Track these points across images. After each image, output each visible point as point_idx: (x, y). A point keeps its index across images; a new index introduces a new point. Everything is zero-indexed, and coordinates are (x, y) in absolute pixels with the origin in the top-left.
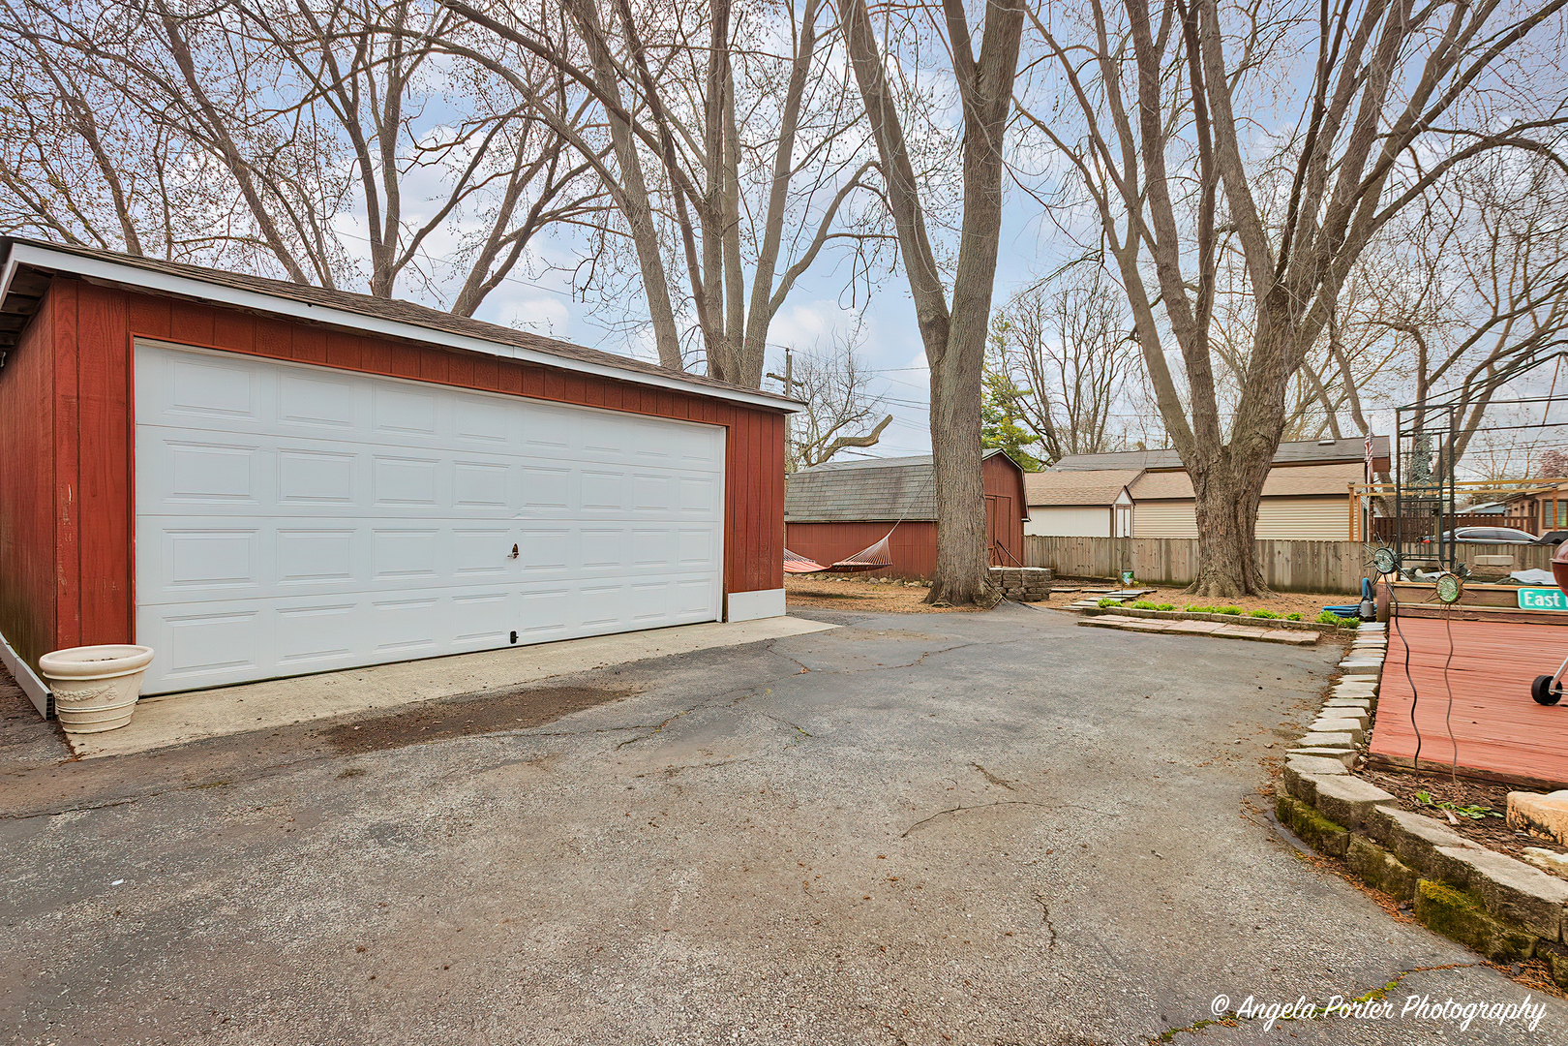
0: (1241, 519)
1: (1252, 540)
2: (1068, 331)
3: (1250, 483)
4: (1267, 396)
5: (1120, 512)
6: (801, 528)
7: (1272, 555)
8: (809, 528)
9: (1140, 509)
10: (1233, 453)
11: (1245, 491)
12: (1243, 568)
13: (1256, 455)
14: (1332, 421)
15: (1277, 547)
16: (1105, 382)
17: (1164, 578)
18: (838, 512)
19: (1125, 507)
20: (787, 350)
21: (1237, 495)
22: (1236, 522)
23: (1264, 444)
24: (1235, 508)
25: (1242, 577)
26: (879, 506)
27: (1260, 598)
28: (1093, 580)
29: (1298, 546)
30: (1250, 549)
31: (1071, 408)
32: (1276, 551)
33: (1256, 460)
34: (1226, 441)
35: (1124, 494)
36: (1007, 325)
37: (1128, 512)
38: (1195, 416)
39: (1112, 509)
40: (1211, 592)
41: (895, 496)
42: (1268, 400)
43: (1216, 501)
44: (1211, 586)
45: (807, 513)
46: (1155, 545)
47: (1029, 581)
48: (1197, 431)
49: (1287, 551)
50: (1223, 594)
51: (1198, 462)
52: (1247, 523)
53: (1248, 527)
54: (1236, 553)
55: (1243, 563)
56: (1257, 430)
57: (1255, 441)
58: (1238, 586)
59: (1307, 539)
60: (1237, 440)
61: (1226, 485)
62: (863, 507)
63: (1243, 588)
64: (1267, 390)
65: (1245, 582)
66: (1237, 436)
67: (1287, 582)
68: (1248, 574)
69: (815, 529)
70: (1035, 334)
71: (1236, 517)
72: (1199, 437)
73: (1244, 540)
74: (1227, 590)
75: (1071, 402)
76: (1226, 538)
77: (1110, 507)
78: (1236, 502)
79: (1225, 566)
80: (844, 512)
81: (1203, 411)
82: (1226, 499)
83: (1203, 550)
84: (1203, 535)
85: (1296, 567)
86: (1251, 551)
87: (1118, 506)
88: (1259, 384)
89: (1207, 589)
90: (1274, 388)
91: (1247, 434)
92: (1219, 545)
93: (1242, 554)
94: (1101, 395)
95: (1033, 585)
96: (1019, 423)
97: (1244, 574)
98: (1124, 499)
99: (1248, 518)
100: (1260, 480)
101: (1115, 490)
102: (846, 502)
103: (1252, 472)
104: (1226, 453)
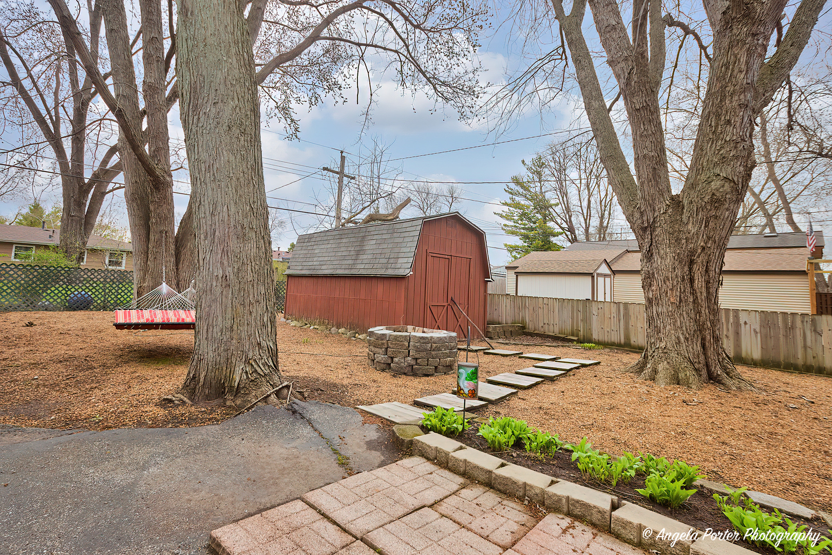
0: (699, 283)
1: (715, 310)
2: (583, 167)
3: (709, 238)
4: (729, 129)
5: (601, 280)
6: (297, 279)
7: (737, 324)
8: (300, 279)
9: (619, 278)
10: (686, 202)
11: (703, 248)
12: (703, 346)
13: (716, 202)
14: (770, 224)
15: (743, 317)
16: (608, 200)
17: (623, 341)
18: (319, 267)
19: (605, 276)
20: (342, 152)
21: (692, 253)
22: (692, 286)
23: (727, 187)
24: (690, 269)
25: (702, 358)
26: (346, 262)
27: (728, 389)
28: (555, 338)
29: (767, 318)
30: (712, 322)
31: (585, 215)
32: (742, 322)
33: (717, 208)
34: (676, 188)
35: (604, 266)
36: (543, 164)
37: (608, 280)
38: (637, 159)
39: (593, 277)
40: (661, 375)
41: (358, 253)
42: (730, 134)
43: (666, 259)
44: (660, 367)
45: (300, 268)
46: (614, 308)
47: (418, 350)
48: (639, 178)
49: (755, 323)
50: (676, 380)
51: (642, 214)
52: (708, 288)
53: (708, 293)
54: (693, 326)
55: (703, 339)
56: (717, 171)
57: (716, 184)
58: (696, 370)
59: (779, 311)
60: (691, 185)
61: (678, 240)
62: (335, 263)
63: (704, 372)
64: (728, 122)
65: (707, 365)
66: (692, 181)
67: (757, 355)
68: (710, 352)
69: (304, 281)
70: (562, 170)
71: (692, 281)
72: (642, 184)
73: (705, 311)
74: (681, 375)
75: (585, 212)
76: (679, 307)
77: (591, 275)
78: (692, 262)
79: (679, 342)
80: (323, 267)
81: (645, 152)
82: (678, 258)
83: (650, 320)
84: (650, 301)
85: (765, 338)
86: (713, 324)
87: (598, 275)
88: (718, 116)
89: (655, 371)
90: (738, 120)
91: (703, 177)
92: (671, 315)
93: (701, 329)
94: (605, 207)
95: (423, 354)
96: (551, 224)
97: (705, 354)
98: (604, 269)
99: (708, 282)
100: (724, 234)
101: (597, 262)
102: (326, 259)
103: (711, 224)
104: (676, 202)
